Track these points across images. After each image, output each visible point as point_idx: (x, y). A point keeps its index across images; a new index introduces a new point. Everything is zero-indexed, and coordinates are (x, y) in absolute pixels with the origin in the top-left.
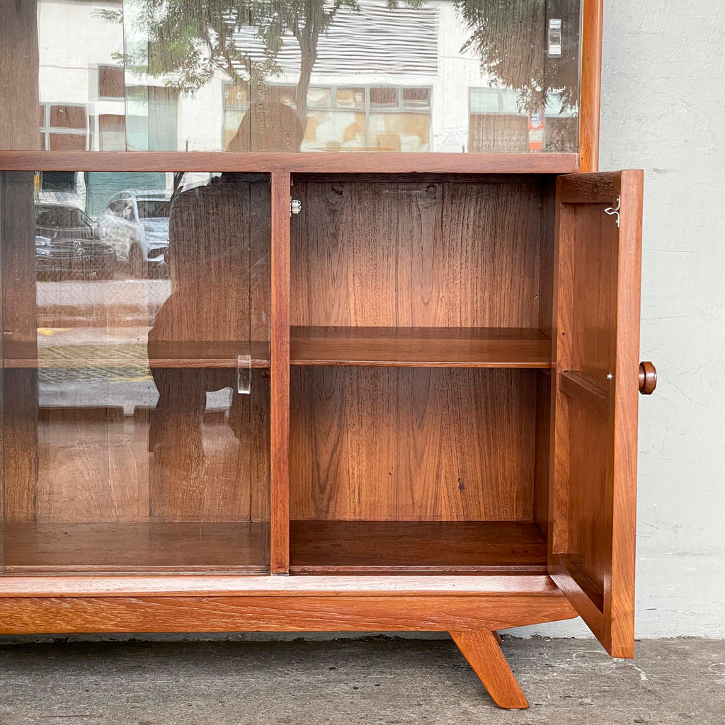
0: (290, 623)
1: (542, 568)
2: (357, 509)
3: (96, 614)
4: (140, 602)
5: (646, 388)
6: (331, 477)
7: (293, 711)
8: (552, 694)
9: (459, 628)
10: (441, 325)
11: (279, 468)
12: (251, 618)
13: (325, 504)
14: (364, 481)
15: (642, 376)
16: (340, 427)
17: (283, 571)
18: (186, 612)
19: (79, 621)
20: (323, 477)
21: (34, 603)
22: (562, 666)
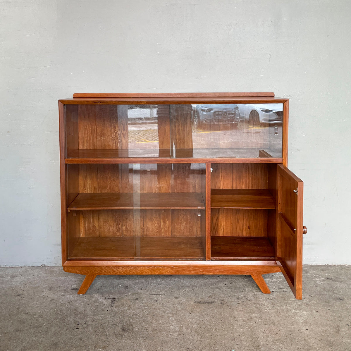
0: (211, 272)
1: (273, 258)
2: (223, 234)
3: (163, 270)
4: (174, 267)
5: (305, 233)
6: (216, 225)
7: (212, 294)
8: (276, 287)
9: (253, 274)
10: (243, 188)
11: (208, 235)
12: (201, 271)
13: (215, 232)
14: (224, 226)
15: (303, 230)
16: (218, 213)
17: (209, 260)
18: (185, 269)
19: (159, 272)
20: (214, 225)
21: (148, 267)
22: (276, 276)
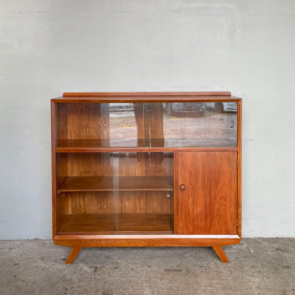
0: (179, 245)
3: (138, 243)
7: (180, 263)
8: (233, 257)
9: (214, 246)
11: (176, 212)
12: (170, 244)
17: (177, 234)
18: (157, 242)
19: (135, 244)
22: (234, 247)
